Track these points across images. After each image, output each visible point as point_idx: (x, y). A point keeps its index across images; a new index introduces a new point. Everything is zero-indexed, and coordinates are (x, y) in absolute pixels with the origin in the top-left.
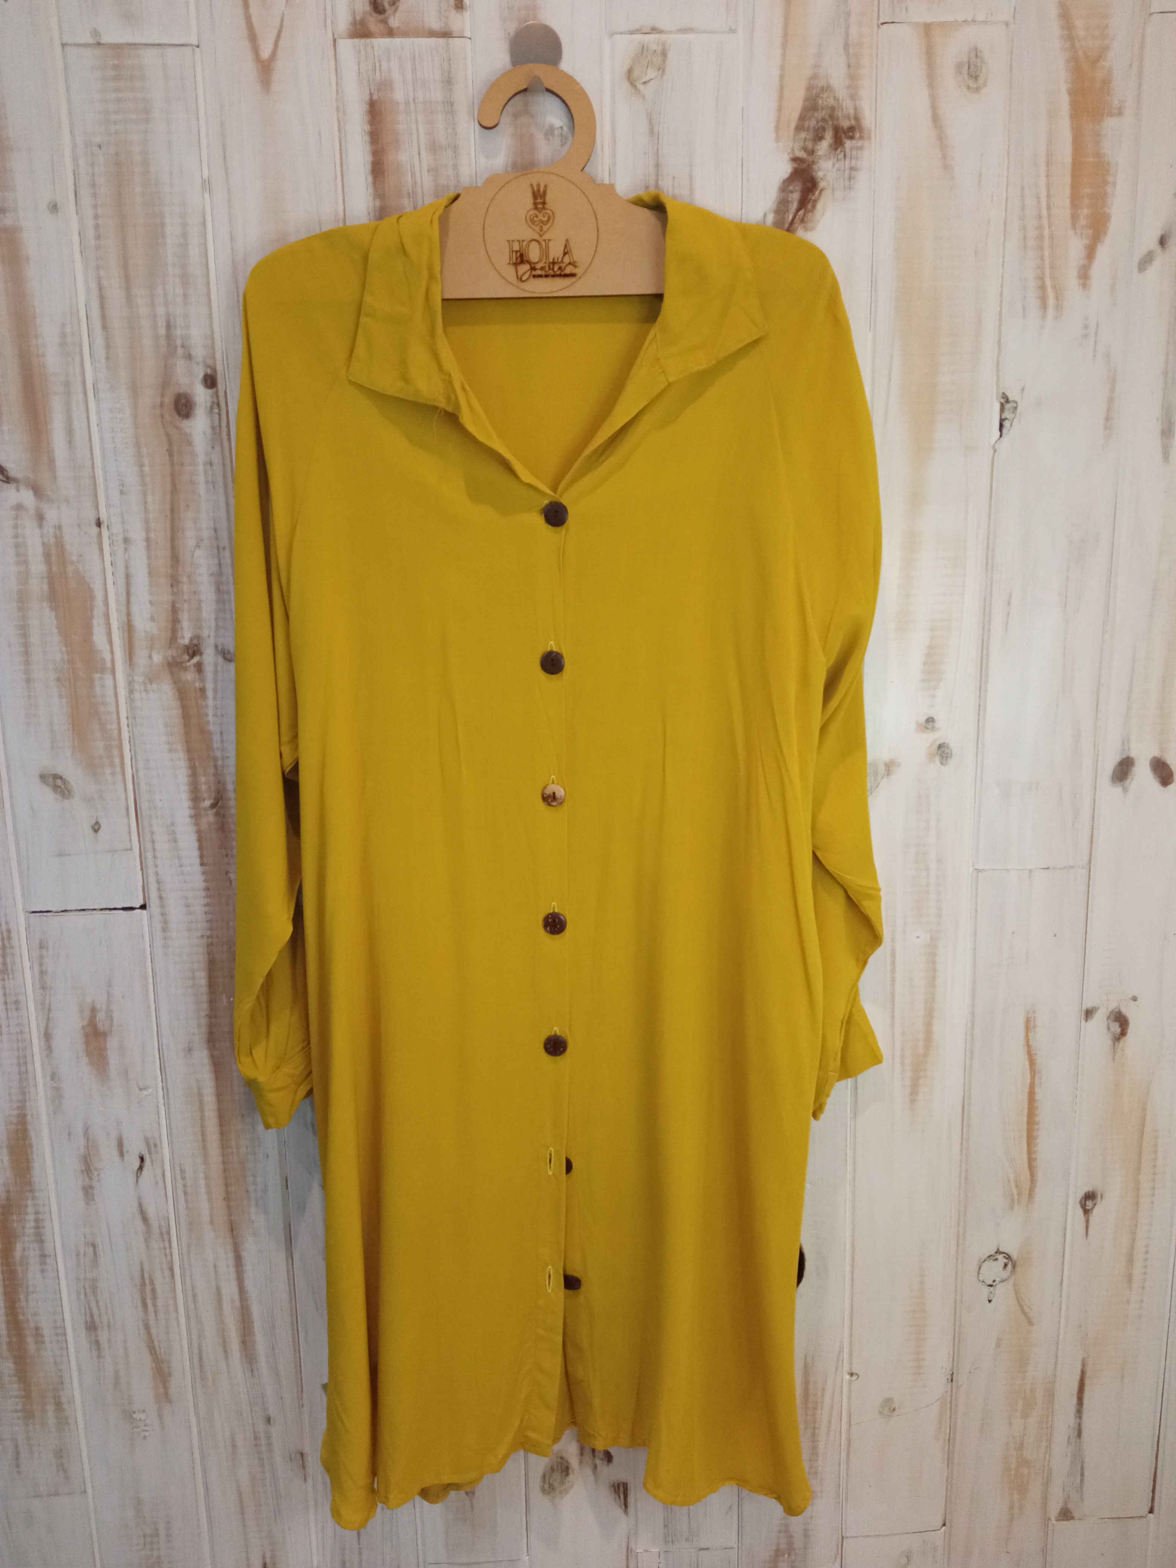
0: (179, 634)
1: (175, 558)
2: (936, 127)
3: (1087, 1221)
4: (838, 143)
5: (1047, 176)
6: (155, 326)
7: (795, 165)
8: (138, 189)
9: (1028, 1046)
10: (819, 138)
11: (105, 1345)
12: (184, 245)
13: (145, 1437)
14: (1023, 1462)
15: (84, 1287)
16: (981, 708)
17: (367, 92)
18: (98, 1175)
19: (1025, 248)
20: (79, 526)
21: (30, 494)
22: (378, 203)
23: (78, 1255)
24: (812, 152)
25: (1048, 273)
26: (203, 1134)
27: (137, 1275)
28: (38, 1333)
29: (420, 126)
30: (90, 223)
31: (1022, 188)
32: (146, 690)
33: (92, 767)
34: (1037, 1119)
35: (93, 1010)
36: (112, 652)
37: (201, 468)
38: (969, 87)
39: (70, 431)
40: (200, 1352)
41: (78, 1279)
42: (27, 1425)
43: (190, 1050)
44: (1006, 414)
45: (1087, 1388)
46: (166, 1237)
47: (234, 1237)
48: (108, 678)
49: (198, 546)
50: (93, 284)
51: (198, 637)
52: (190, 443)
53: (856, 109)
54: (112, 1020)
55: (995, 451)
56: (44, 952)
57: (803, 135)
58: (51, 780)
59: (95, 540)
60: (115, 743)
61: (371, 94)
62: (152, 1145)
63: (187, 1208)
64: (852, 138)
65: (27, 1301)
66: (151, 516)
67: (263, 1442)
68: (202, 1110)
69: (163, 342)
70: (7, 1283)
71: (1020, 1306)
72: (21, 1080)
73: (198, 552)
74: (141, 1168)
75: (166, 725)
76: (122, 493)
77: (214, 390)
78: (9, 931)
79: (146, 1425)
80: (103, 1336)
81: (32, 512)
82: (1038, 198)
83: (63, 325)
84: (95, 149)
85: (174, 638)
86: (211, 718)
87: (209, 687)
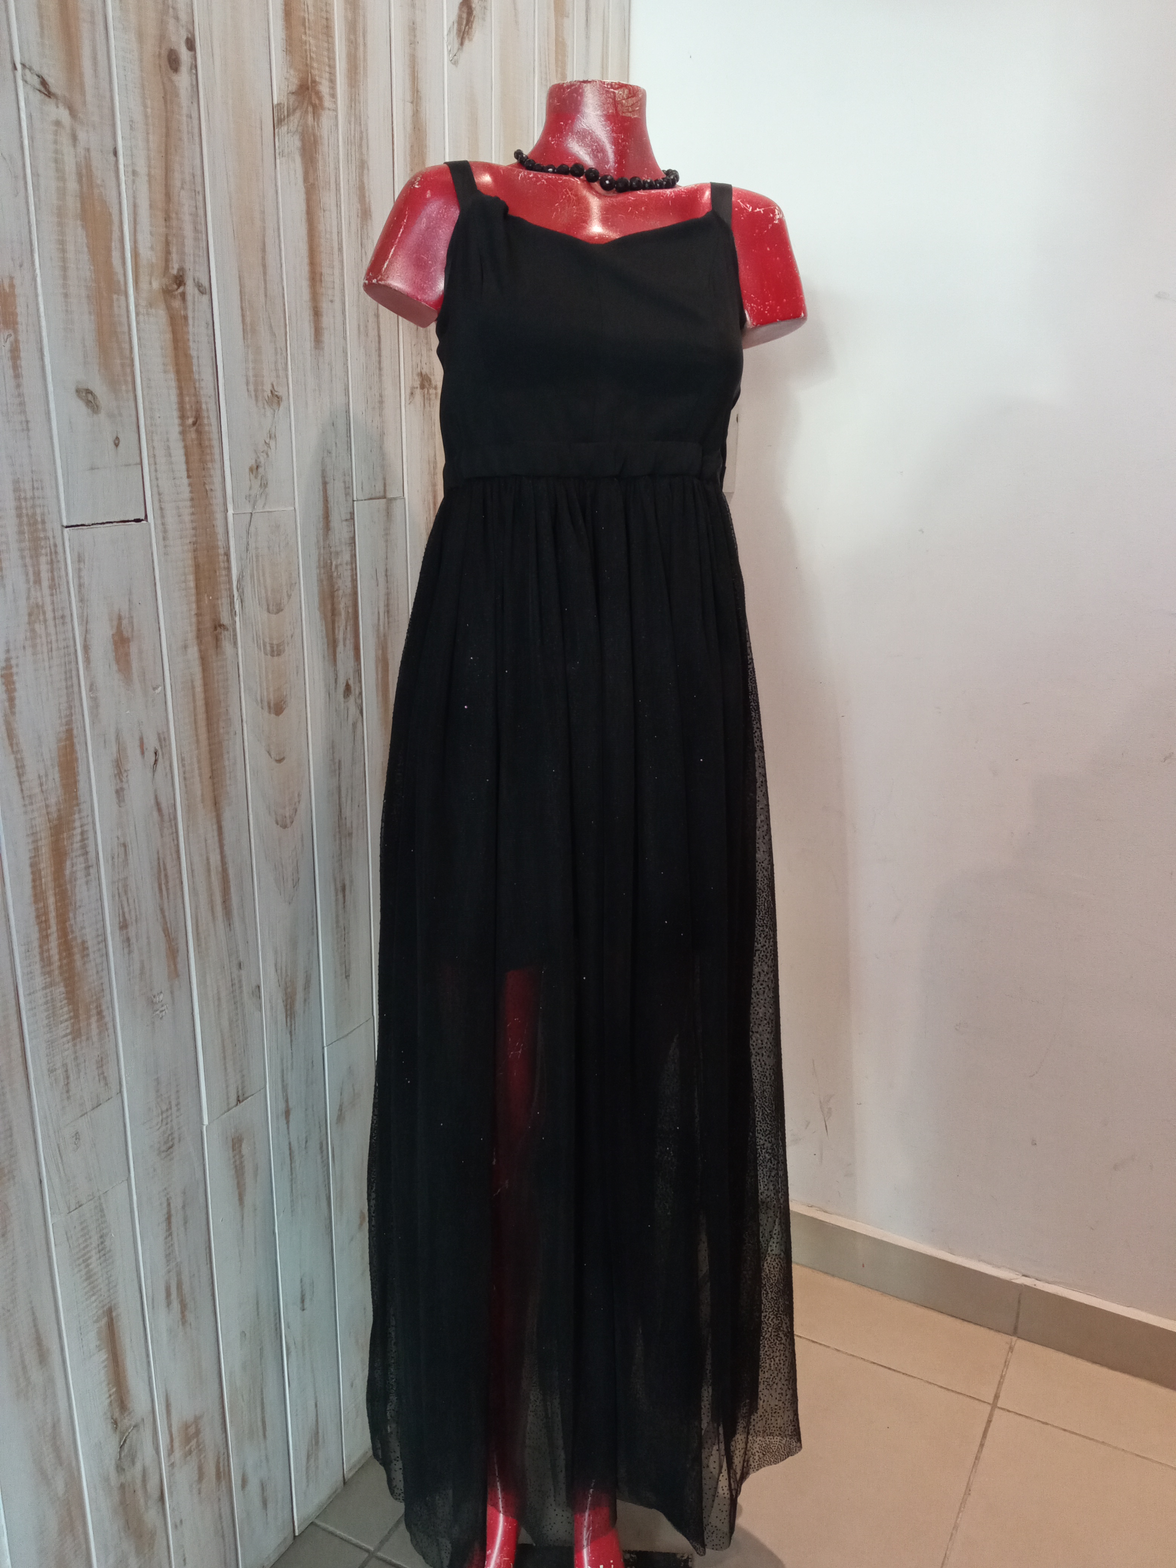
0: (172, 266)
1: (168, 196)
5: (547, 43)
11: (133, 940)
13: (161, 1018)
15: (118, 889)
18: (127, 776)
20: (102, 152)
21: (67, 112)
23: (113, 858)
26: (196, 722)
27: (155, 864)
28: (84, 948)
32: (148, 314)
33: (113, 383)
35: (120, 618)
36: (125, 275)
37: (185, 118)
39: (94, 60)
41: (113, 883)
42: (75, 1045)
43: (185, 647)
46: (173, 823)
47: (217, 811)
48: (123, 299)
49: (183, 188)
51: (181, 269)
52: (177, 95)
54: (133, 626)
56: (82, 566)
58: (84, 394)
59: (114, 168)
60: (129, 361)
62: (163, 739)
63: (187, 792)
65: (75, 918)
66: (152, 154)
67: (237, 986)
68: (194, 701)
70: (59, 904)
72: (68, 695)
73: (183, 193)
74: (156, 763)
75: (162, 349)
76: (131, 128)
77: (192, 53)
78: (55, 546)
79: (162, 1006)
80: (132, 930)
81: (67, 130)
85: (167, 268)
86: (191, 344)
87: (190, 315)
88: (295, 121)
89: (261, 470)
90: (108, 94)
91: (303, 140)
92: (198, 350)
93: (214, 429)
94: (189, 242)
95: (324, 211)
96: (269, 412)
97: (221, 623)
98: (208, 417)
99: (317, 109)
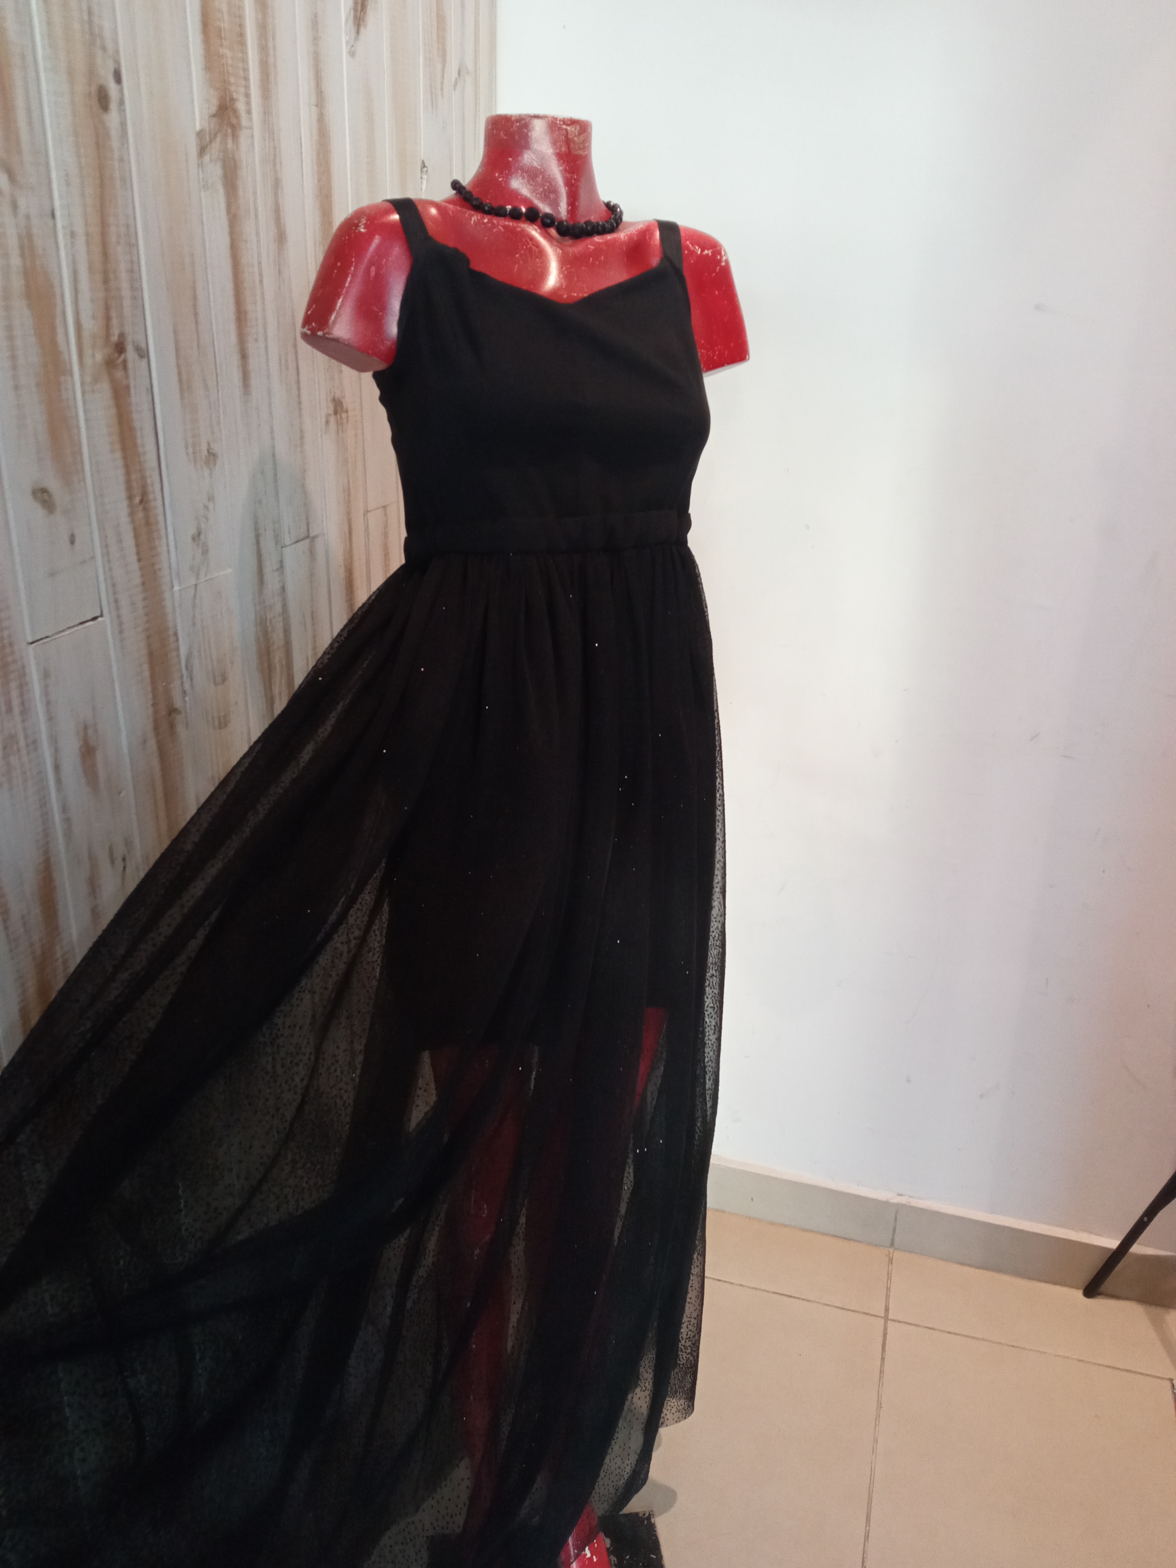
0: (111, 331)
1: (105, 254)
18: (100, 891)
20: (40, 215)
26: (157, 816)
32: (94, 391)
35: (86, 728)
37: (116, 163)
43: (145, 742)
49: (118, 243)
51: (122, 335)
52: (109, 138)
54: (97, 733)
56: (49, 681)
58: (40, 495)
66: (88, 210)
68: (154, 796)
69: (87, 28)
72: (44, 823)
75: (108, 426)
81: (8, 199)
85: (108, 335)
86: (135, 416)
87: (132, 383)
88: (216, 146)
89: (202, 537)
91: (225, 168)
92: (141, 421)
93: (159, 503)
94: (127, 303)
95: (246, 242)
96: (206, 472)
97: (175, 707)
98: (154, 492)
99: (235, 129)
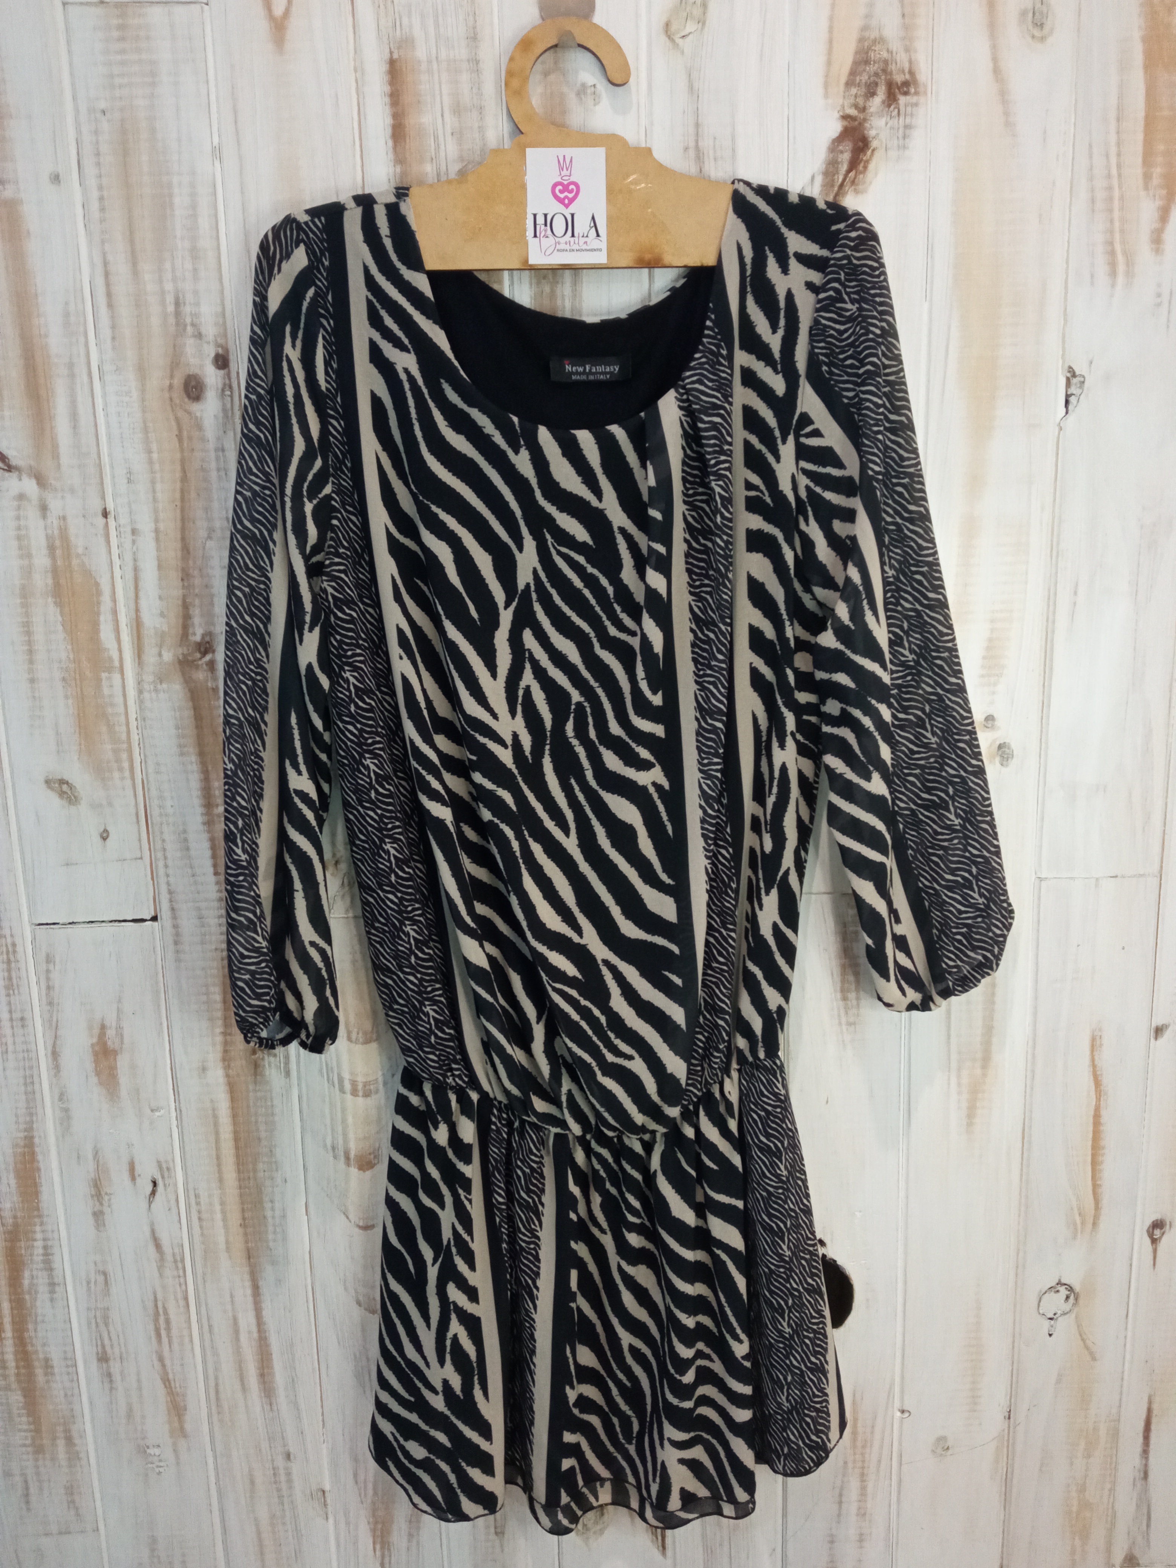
0: (191, 631)
2: (997, 81)
3: (1155, 1251)
4: (891, 99)
5: (1118, 133)
6: (163, 303)
7: (845, 123)
8: (145, 158)
9: (1094, 1066)
10: (871, 93)
11: (117, 1377)
12: (194, 216)
13: (160, 1473)
14: (1085, 1505)
15: (95, 1317)
16: (1045, 705)
17: (387, 51)
18: (110, 1200)
19: (1093, 211)
20: (84, 516)
21: (33, 482)
22: (398, 170)
23: (88, 1283)
24: (864, 110)
25: (1117, 236)
26: (218, 1157)
27: (150, 1305)
28: (47, 1365)
29: (444, 87)
30: (95, 194)
31: (1090, 146)
33: (100, 771)
34: (1102, 1143)
35: (103, 1027)
36: (120, 651)
37: (212, 454)
38: (1033, 37)
39: (74, 416)
40: (217, 1385)
41: (89, 1309)
42: (36, 1460)
43: (204, 1069)
44: (1072, 390)
45: (1153, 1427)
46: (180, 1265)
47: (250, 1265)
48: (117, 677)
49: (209, 537)
50: (98, 261)
51: (208, 634)
52: (199, 427)
53: (910, 62)
55: (1061, 429)
56: (51, 967)
57: (854, 91)
58: (56, 785)
59: (101, 531)
60: (125, 746)
61: (391, 53)
62: (164, 1168)
63: (202, 1235)
64: (906, 93)
65: (36, 1331)
66: (160, 506)
67: (283, 1478)
68: (217, 1133)
69: (172, 320)
70: (15, 1312)
71: (1083, 1340)
72: (27, 1101)
73: (210, 544)
74: (153, 1193)
76: (129, 481)
77: (226, 371)
78: (14, 945)
79: (160, 1461)
80: (115, 1367)
81: (35, 502)
82: (1107, 156)
83: (67, 304)
84: (99, 115)
85: (185, 634)
90: (94, 450)
94: (220, 601)
